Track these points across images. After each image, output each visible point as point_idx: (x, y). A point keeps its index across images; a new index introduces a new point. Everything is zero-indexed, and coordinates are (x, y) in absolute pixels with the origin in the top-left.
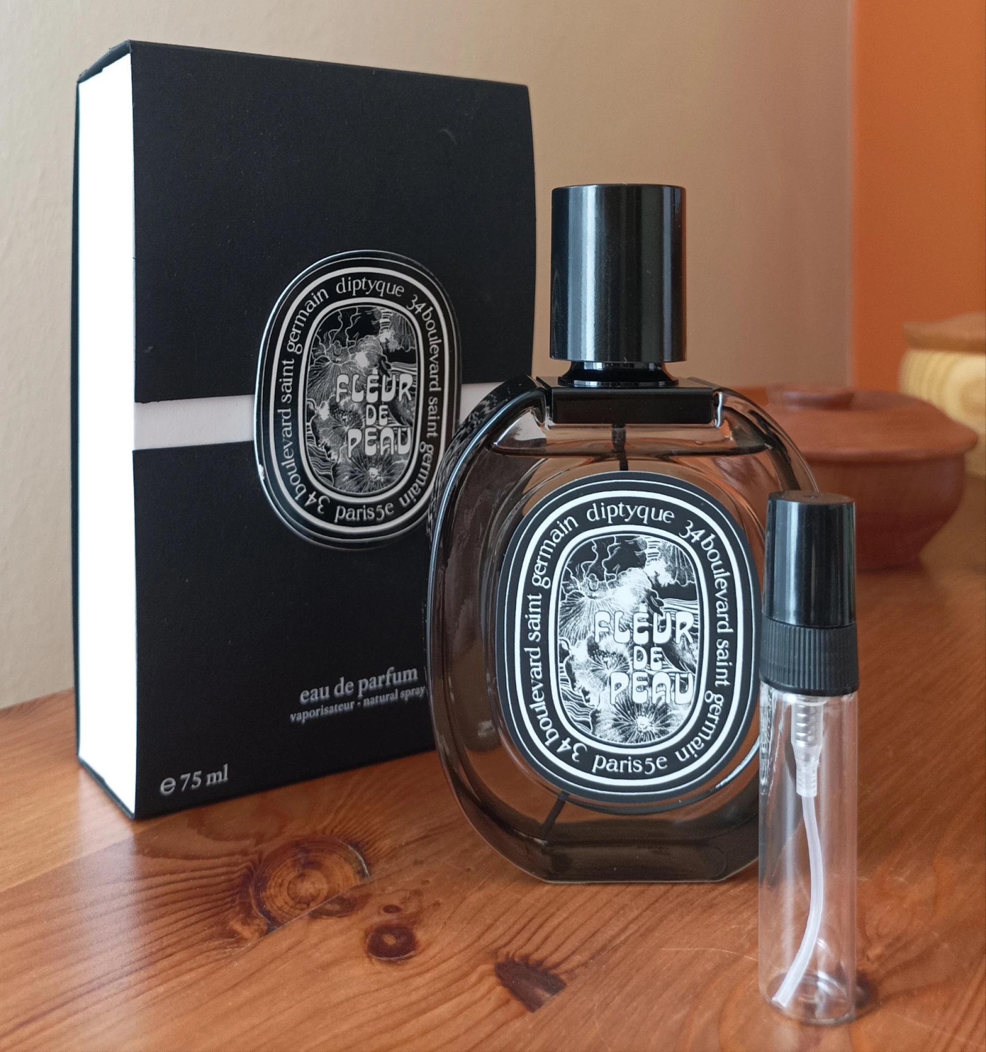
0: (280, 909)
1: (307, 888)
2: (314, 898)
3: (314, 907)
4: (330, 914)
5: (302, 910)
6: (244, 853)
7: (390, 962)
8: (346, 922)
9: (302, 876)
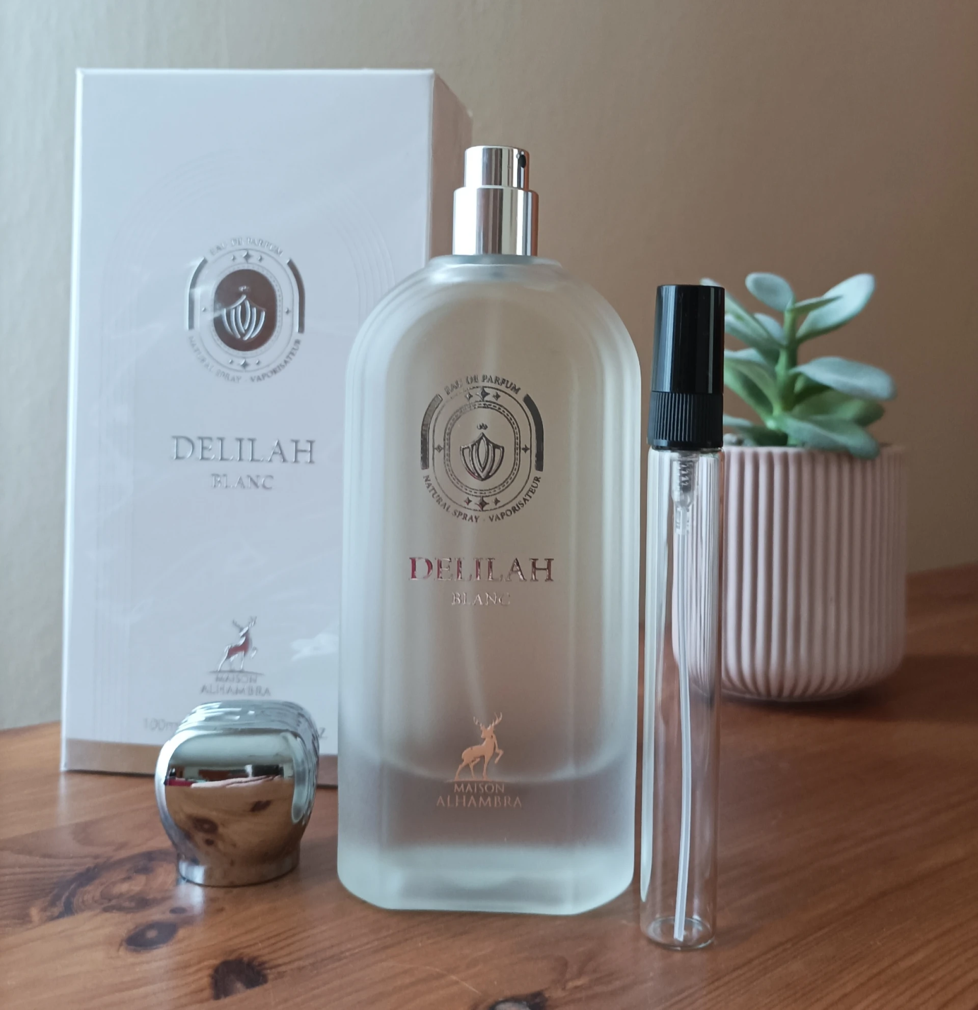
0: (83, 902)
1: (124, 887)
2: (121, 895)
3: (113, 902)
4: (120, 909)
5: (102, 904)
6: (96, 857)
7: (135, 951)
8: (129, 916)
9: (128, 878)
